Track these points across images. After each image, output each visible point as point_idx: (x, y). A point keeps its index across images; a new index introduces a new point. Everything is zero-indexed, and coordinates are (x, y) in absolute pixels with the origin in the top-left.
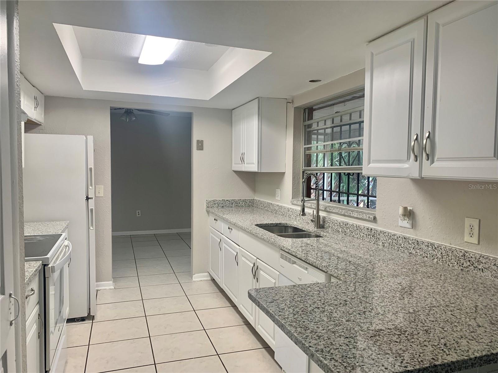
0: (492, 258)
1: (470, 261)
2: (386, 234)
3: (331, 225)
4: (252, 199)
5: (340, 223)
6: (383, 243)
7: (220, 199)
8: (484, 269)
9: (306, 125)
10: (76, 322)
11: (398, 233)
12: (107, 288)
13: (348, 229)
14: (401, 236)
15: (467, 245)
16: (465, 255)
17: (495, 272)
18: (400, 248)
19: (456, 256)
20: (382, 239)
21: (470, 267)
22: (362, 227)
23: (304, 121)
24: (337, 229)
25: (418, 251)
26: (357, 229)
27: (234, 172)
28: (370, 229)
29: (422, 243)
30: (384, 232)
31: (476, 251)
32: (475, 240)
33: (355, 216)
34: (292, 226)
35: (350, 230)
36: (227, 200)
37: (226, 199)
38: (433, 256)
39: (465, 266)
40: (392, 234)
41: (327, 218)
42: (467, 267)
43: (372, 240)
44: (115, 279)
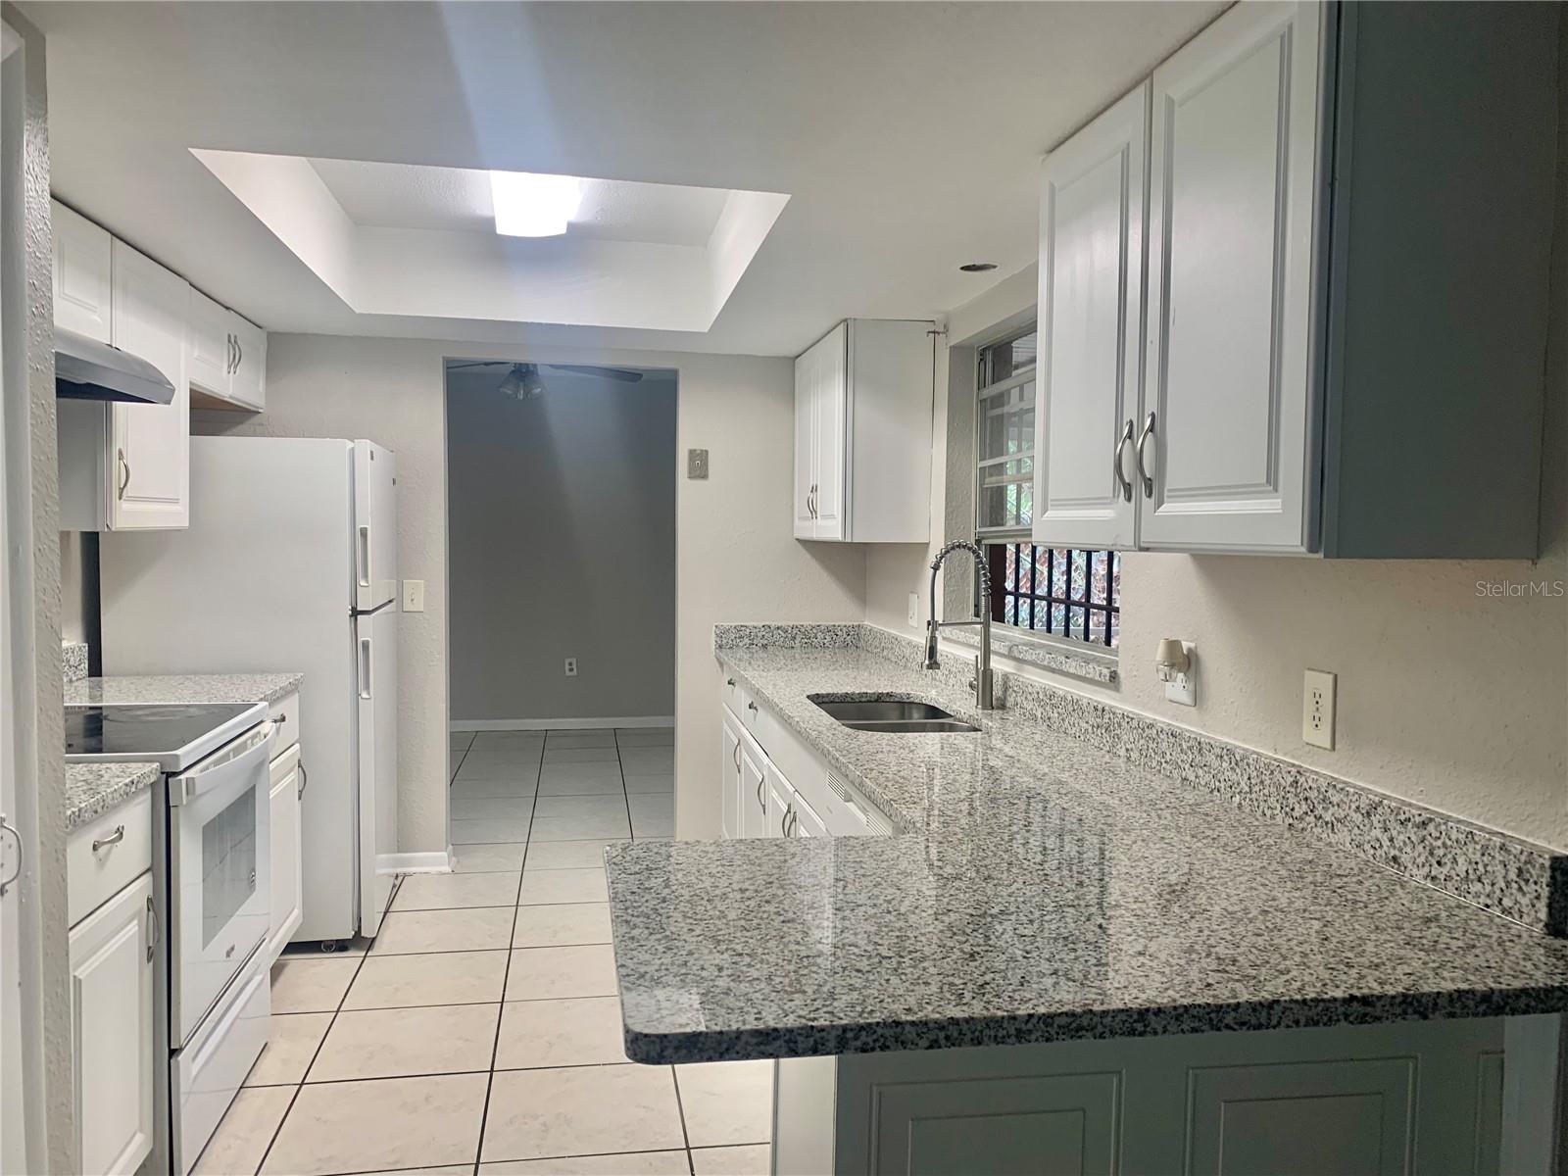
0: (1352, 790)
1: (1306, 799)
2: (1134, 724)
3: (1019, 701)
4: (856, 624)
5: (1038, 693)
6: (1127, 750)
7: (755, 624)
8: (1335, 823)
9: (985, 400)
10: (323, 952)
11: (1162, 720)
12: (433, 869)
13: (1055, 711)
14: (1165, 728)
15: (1309, 752)
16: (1297, 783)
17: (1359, 832)
18: (1164, 765)
19: (1280, 785)
20: (1125, 738)
21: (1307, 819)
22: (1085, 701)
23: (982, 385)
24: (1032, 710)
25: (1200, 772)
26: (1074, 710)
27: (799, 544)
28: (1100, 707)
29: (1208, 747)
30: (1130, 715)
31: (1323, 768)
32: (1323, 738)
33: (1072, 671)
34: (924, 702)
35: (1058, 713)
36: (778, 628)
37: (773, 624)
38: (1231, 787)
39: (1298, 815)
40: (1147, 721)
41: (1011, 677)
42: (1301, 819)
43: (1105, 741)
44: (458, 844)
